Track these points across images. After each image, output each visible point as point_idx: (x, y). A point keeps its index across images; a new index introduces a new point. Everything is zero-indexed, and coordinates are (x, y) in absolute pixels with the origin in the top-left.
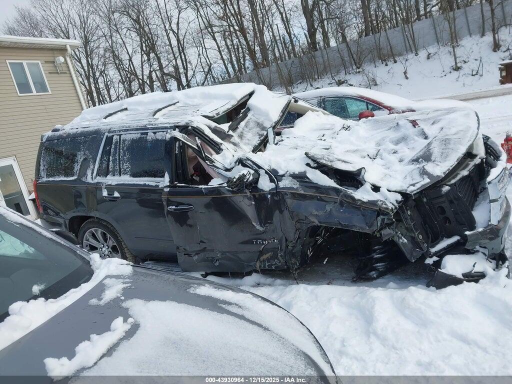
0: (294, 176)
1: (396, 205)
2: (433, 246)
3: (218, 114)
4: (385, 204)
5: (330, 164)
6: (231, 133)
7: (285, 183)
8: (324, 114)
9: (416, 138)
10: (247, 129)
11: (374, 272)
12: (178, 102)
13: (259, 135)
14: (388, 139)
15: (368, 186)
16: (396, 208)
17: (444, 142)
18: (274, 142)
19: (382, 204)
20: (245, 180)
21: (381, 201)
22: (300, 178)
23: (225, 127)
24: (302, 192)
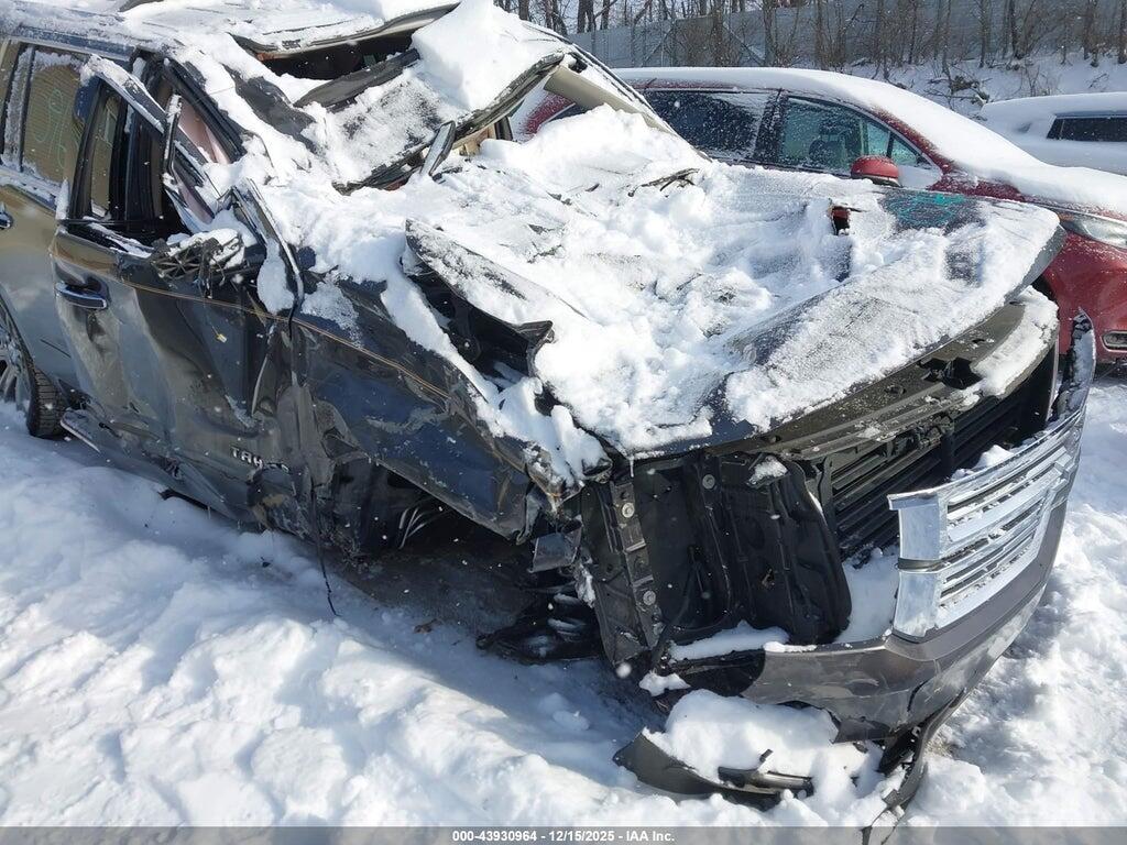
0: (347, 286)
1: (580, 475)
2: (686, 640)
3: (288, 44)
4: (544, 465)
5: (453, 282)
6: (315, 110)
7: (321, 303)
8: (650, 124)
9: (816, 269)
10: (380, 112)
11: (544, 640)
13: (411, 138)
15: (528, 390)
16: (576, 485)
17: (855, 310)
18: (434, 167)
19: (535, 460)
20: (212, 262)
21: (537, 448)
22: (365, 294)
24: (359, 347)
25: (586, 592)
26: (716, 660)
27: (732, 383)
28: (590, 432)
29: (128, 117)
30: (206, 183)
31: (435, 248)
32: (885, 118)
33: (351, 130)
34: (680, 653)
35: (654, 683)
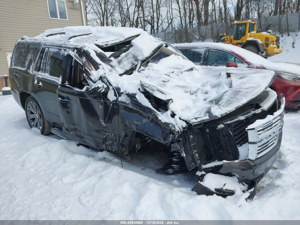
0: (128, 95)
1: (182, 129)
3: (106, 45)
4: (174, 128)
5: (151, 92)
6: (112, 58)
7: (123, 98)
8: (183, 58)
9: (225, 86)
10: (125, 58)
11: (171, 170)
12: (91, 34)
13: (132, 64)
14: (209, 83)
15: (169, 113)
16: (181, 131)
17: (235, 93)
18: (138, 70)
19: (172, 127)
20: (99, 91)
21: (172, 124)
22: (132, 97)
23: (108, 54)
24: (131, 107)
25: (183, 155)
26: (212, 168)
27: (212, 109)
28: (184, 120)
29: (73, 62)
30: (92, 75)
31: (146, 86)
32: (233, 53)
33: (120, 62)
34: (204, 167)
35: (199, 173)
